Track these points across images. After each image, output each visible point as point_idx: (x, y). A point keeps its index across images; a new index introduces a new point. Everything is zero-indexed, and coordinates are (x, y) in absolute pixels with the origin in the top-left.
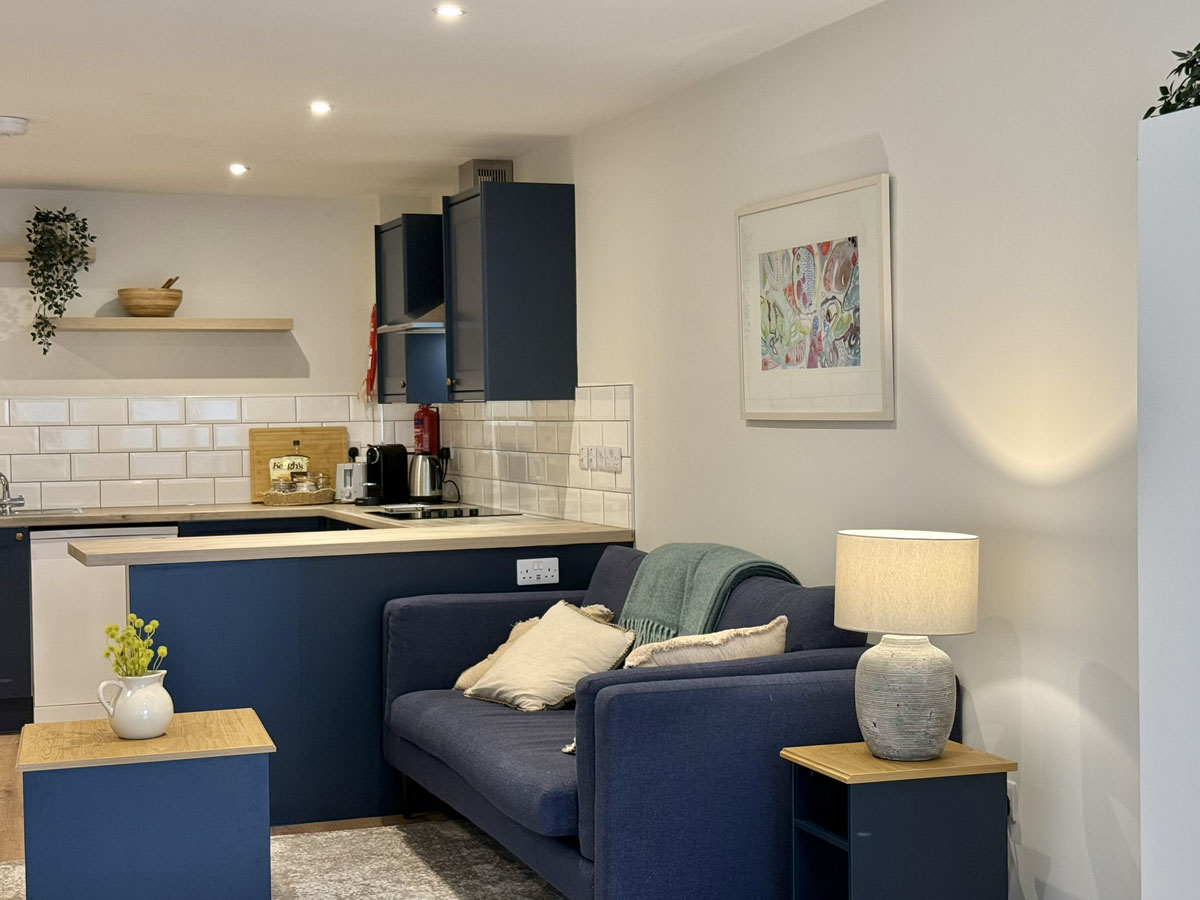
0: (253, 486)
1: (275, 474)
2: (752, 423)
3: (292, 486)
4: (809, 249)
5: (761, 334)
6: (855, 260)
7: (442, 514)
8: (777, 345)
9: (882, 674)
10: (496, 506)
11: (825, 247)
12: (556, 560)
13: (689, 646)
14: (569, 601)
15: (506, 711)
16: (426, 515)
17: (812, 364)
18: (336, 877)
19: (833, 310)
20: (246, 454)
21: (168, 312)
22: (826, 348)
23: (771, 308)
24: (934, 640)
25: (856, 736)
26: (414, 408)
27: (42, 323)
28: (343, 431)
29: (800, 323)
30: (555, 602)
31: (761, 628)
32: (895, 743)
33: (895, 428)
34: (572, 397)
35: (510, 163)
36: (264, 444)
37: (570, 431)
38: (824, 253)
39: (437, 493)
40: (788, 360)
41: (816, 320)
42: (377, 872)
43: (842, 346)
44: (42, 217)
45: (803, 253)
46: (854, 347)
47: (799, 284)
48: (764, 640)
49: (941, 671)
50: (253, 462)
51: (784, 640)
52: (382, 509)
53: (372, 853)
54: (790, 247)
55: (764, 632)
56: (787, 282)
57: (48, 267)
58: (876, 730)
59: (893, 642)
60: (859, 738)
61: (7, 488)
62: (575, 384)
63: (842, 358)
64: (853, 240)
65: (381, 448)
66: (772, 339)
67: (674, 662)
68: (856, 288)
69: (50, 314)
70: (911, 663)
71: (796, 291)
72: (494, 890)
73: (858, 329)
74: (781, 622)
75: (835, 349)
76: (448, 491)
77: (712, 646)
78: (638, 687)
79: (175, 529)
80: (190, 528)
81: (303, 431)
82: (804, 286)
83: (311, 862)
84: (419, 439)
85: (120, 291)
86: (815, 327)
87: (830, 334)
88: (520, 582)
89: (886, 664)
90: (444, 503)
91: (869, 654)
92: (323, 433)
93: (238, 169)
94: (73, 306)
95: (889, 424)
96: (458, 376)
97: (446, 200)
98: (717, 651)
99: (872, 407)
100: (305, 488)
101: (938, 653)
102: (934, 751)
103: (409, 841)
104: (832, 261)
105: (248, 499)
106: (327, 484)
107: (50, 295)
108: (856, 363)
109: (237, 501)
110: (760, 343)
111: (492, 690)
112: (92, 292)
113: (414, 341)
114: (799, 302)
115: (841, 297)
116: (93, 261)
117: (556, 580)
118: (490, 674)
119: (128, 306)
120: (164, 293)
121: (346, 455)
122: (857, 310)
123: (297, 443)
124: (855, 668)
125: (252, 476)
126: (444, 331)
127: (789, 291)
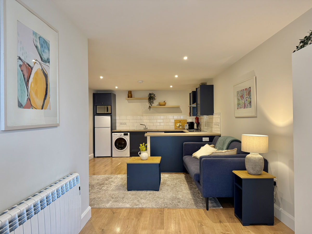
0: (175, 127)
1: (177, 125)
2: (236, 118)
3: (179, 127)
4: (244, 90)
5: (237, 104)
6: (250, 91)
7: (198, 131)
8: (239, 105)
9: (250, 159)
10: (205, 130)
11: (246, 89)
12: (208, 138)
13: (219, 152)
14: (208, 144)
15: (196, 159)
16: (196, 131)
17: (244, 108)
18: (173, 181)
19: (247, 99)
20: (174, 123)
21: (165, 105)
22: (246, 105)
23: (238, 99)
24: (260, 154)
25: (245, 169)
26: (195, 117)
27: (150, 107)
28: (186, 120)
29: (242, 102)
30: (206, 144)
31: (232, 150)
32: (252, 172)
33: (257, 118)
34: (213, 115)
35: (206, 83)
36: (176, 121)
37: (213, 120)
38: (246, 90)
39: (197, 128)
40: (241, 108)
41: (245, 101)
42: (179, 181)
43: (249, 105)
44: (150, 94)
45: (243, 91)
46: (250, 105)
47: (242, 96)
48: (233, 152)
49: (261, 159)
50: (175, 124)
51: (236, 152)
52: (189, 130)
53: (179, 178)
54: (241, 90)
55: (232, 151)
56: (241, 95)
57: (150, 100)
58: (248, 169)
59: (252, 154)
60: (245, 170)
61: (146, 127)
62: (213, 113)
63: (249, 107)
64: (250, 87)
65: (190, 122)
66: (239, 104)
67: (216, 155)
68: (251, 95)
69: (150, 106)
70: (255, 158)
71: (242, 97)
72: (194, 186)
73: (251, 102)
74: (236, 149)
75: (248, 105)
76: (199, 128)
77: (223, 152)
78: (208, 158)
79: (164, 132)
80: (165, 132)
81: (181, 120)
82: (243, 96)
83: (171, 178)
84: (196, 121)
85: (159, 103)
86: (245, 102)
87: (247, 103)
88: (203, 141)
89: (250, 158)
90: (198, 130)
91: (248, 156)
92: (184, 120)
93: (171, 86)
94: (153, 105)
95: (256, 117)
96: (198, 112)
97: (196, 88)
98: (224, 153)
99: (253, 114)
100: (181, 127)
101: (261, 156)
102: (259, 173)
103: (185, 177)
104: (247, 91)
105: (174, 129)
106: (184, 127)
107: (151, 103)
108: (251, 107)
109: (172, 129)
110: (237, 105)
111: (195, 156)
112: (156, 103)
113: (193, 108)
114: (242, 98)
115: (248, 97)
116: (156, 99)
117: (209, 141)
118: (196, 154)
119: (160, 105)
120: (164, 103)
121: (187, 123)
122: (251, 99)
123: (180, 121)
124: (245, 157)
125: (175, 126)
126: (196, 106)
127: (241, 97)
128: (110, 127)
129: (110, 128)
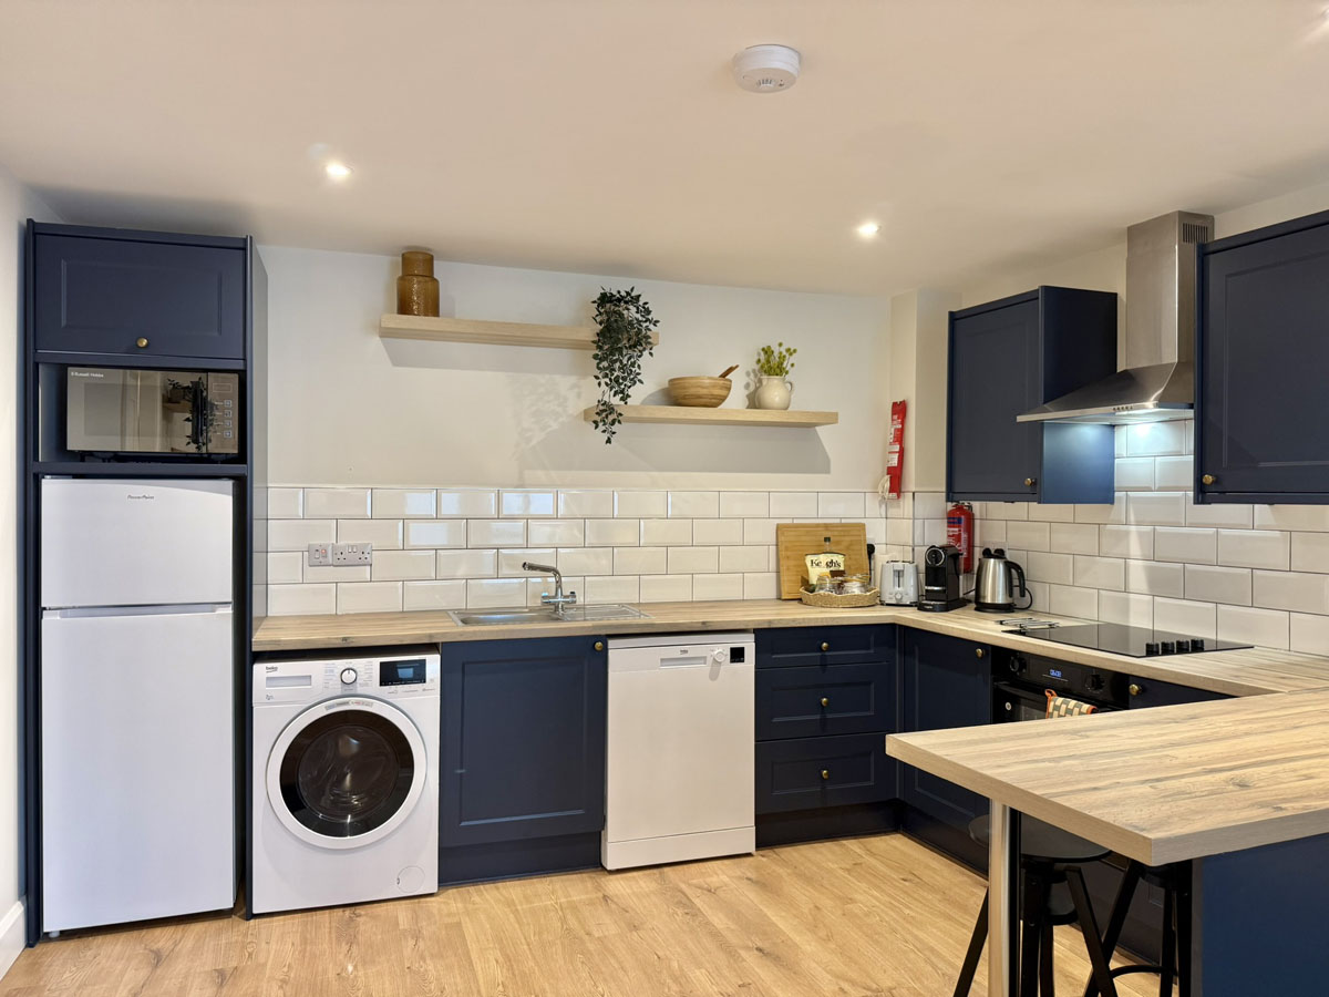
1: (814, 573)
3: (839, 587)
20: (773, 550)
21: (714, 402)
27: (606, 410)
28: (862, 527)
35: (1213, 218)
36: (794, 542)
44: (607, 298)
57: (611, 351)
61: (560, 585)
69: (616, 401)
85: (672, 380)
107: (614, 379)
116: (657, 346)
119: (676, 395)
120: (720, 382)
123: (827, 539)
128: (230, 598)
129: (229, 611)
